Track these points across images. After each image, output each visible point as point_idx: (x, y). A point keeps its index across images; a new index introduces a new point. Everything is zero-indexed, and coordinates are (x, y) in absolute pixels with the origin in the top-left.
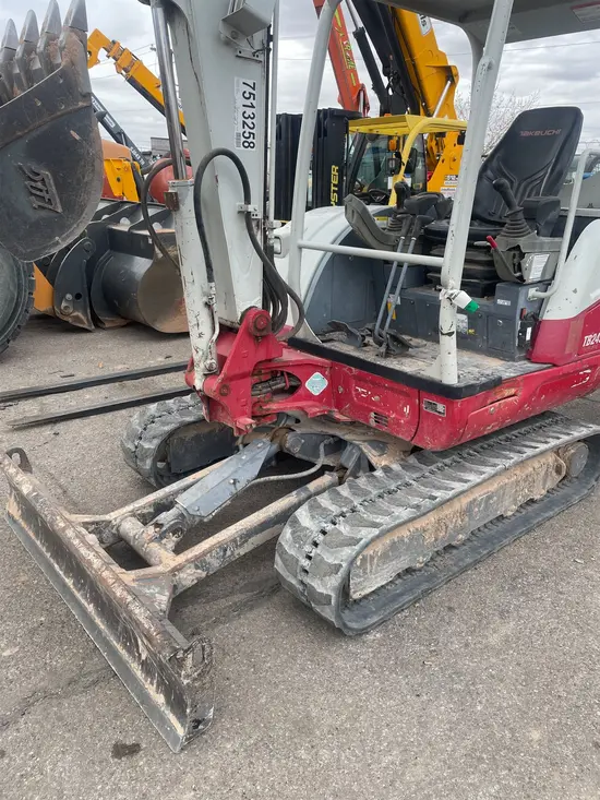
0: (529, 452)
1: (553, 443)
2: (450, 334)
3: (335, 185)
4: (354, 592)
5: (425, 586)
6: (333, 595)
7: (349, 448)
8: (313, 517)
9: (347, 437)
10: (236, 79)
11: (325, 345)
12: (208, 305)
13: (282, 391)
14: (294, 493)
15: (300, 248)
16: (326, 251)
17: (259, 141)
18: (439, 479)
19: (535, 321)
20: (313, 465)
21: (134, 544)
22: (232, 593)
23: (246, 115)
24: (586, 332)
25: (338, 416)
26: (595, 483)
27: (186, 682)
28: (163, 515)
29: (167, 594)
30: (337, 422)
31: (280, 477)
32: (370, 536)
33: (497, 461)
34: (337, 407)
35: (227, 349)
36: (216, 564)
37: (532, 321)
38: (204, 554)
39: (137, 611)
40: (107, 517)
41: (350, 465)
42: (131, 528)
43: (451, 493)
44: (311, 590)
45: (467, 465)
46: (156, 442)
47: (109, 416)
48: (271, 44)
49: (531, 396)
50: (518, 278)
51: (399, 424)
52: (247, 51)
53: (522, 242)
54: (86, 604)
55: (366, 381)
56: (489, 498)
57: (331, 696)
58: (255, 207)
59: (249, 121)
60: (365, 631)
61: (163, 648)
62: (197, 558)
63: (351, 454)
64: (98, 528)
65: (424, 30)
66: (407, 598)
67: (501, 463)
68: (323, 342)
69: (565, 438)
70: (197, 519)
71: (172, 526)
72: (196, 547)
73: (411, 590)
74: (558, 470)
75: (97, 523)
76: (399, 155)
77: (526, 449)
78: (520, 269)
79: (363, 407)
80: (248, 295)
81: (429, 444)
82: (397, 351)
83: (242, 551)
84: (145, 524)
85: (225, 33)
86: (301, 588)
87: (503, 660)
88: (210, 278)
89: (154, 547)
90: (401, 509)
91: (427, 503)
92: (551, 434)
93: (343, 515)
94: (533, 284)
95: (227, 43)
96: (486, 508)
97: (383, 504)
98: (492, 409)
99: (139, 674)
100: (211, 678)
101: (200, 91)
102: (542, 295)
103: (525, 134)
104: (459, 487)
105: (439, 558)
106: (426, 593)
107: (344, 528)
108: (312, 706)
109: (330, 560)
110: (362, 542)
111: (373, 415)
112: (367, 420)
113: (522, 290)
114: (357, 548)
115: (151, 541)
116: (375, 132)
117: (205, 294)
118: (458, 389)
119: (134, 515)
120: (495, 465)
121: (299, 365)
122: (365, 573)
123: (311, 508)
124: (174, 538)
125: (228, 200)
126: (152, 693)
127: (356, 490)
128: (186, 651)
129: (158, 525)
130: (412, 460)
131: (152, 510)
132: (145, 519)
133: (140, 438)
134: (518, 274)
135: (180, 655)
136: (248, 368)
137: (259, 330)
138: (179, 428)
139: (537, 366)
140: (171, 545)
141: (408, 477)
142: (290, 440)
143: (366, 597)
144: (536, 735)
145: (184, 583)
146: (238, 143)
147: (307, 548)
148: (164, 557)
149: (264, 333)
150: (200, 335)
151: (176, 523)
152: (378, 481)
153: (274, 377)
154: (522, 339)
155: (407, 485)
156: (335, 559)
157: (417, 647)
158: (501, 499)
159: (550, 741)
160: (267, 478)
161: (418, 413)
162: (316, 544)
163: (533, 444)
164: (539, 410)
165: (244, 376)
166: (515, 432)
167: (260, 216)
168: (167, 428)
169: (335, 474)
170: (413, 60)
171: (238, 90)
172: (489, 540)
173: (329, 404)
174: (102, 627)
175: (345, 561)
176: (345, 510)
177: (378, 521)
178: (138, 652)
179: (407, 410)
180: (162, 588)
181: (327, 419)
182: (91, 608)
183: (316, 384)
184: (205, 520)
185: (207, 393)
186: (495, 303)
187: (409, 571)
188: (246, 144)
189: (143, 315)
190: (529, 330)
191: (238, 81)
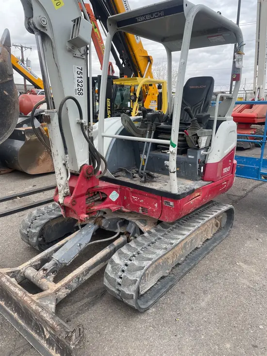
0: (207, 219)
1: (215, 214)
2: (174, 172)
3: (109, 107)
4: (141, 291)
5: (170, 284)
6: (134, 294)
7: (130, 224)
8: (120, 259)
9: (129, 219)
10: (74, 66)
11: (117, 178)
12: (64, 164)
13: (98, 200)
14: (108, 247)
15: (103, 137)
16: (113, 138)
17: (85, 92)
18: (172, 234)
19: (204, 164)
20: (116, 233)
21: (34, 280)
22: (83, 298)
23: (79, 81)
24: (224, 167)
25: (124, 210)
26: (230, 229)
27: (72, 347)
28: (47, 265)
29: (54, 303)
30: (124, 212)
31: (101, 240)
32: (148, 265)
33: (195, 224)
34: (123, 206)
35: (74, 184)
36: (75, 285)
37: (203, 164)
38: (69, 281)
39: (45, 315)
40: (18, 268)
41: (131, 231)
42: (31, 272)
43: (179, 240)
44: (123, 293)
45: (183, 227)
46: (38, 229)
47: (9, 217)
48: (88, 51)
49: (205, 195)
50: (197, 147)
51: (153, 212)
52: (78, 54)
53: (198, 132)
54: (13, 314)
55: (136, 193)
56: (192, 240)
57: (138, 343)
58: (85, 120)
59: (80, 84)
60: (148, 309)
61: (61, 332)
62: (66, 284)
63: (132, 226)
64: (13, 275)
65: (138, 41)
66: (163, 290)
67: (197, 225)
68: (115, 177)
69: (219, 212)
70: (63, 265)
71: (52, 269)
72: (65, 279)
73: (164, 286)
74: (217, 225)
75: (13, 272)
76: (135, 94)
77: (205, 218)
78: (197, 143)
79: (136, 205)
80: (82, 159)
81: (167, 219)
82: (149, 180)
83: (86, 278)
84: (38, 270)
85: (69, 46)
86: (117, 292)
87: (208, 313)
88: (66, 153)
89: (44, 281)
90: (159, 250)
91: (169, 247)
92: (213, 210)
93: (134, 256)
94: (202, 149)
95: (70, 51)
96: (191, 245)
97: (151, 249)
98: (191, 202)
99: (46, 345)
100: (84, 343)
101: (58, 71)
102: (206, 153)
103: (191, 87)
104: (181, 237)
105: (174, 270)
106: (171, 287)
107: (136, 262)
108: (130, 348)
109: (131, 278)
110: (145, 268)
111: (141, 208)
112: (138, 210)
113: (198, 152)
114: (143, 271)
115: (42, 278)
116: (122, 84)
117: (63, 160)
118: (179, 195)
119: (31, 266)
120: (194, 226)
121: (106, 188)
122: (145, 281)
123: (119, 254)
124: (53, 275)
125: (73, 118)
126: (53, 354)
127: (137, 243)
128: (72, 332)
129: (45, 270)
130: (159, 227)
131: (40, 262)
132: (38, 268)
133: (30, 228)
134: (197, 145)
135: (70, 335)
136: (84, 191)
137: (89, 174)
138: (49, 221)
139: (206, 183)
140: (52, 279)
141: (159, 235)
142: (104, 222)
143: (146, 293)
144: (228, 346)
145: (61, 297)
146: (76, 93)
147: (120, 273)
148: (50, 286)
149: (91, 175)
150: (62, 178)
151: (54, 268)
152: (147, 238)
153: (95, 195)
154: (200, 172)
155: (160, 239)
156: (134, 277)
157: (172, 313)
158: (196, 241)
159: (234, 347)
160: (95, 242)
161: (161, 207)
162: (123, 271)
163: (208, 215)
164: (208, 201)
165: (82, 195)
166: (199, 211)
167: (87, 124)
168: (43, 222)
169: (125, 236)
170: (134, 53)
171: (75, 71)
172: (193, 259)
173: (120, 205)
174: (23, 324)
175: (139, 277)
176: (135, 253)
177: (150, 257)
178: (44, 335)
179: (156, 205)
180: (51, 301)
181: (120, 211)
182: (15, 315)
183: (114, 196)
184: (67, 265)
185: (65, 205)
186: (187, 157)
187: (163, 278)
188: (79, 94)
189: (21, 167)
190: (202, 168)
191: (75, 67)
